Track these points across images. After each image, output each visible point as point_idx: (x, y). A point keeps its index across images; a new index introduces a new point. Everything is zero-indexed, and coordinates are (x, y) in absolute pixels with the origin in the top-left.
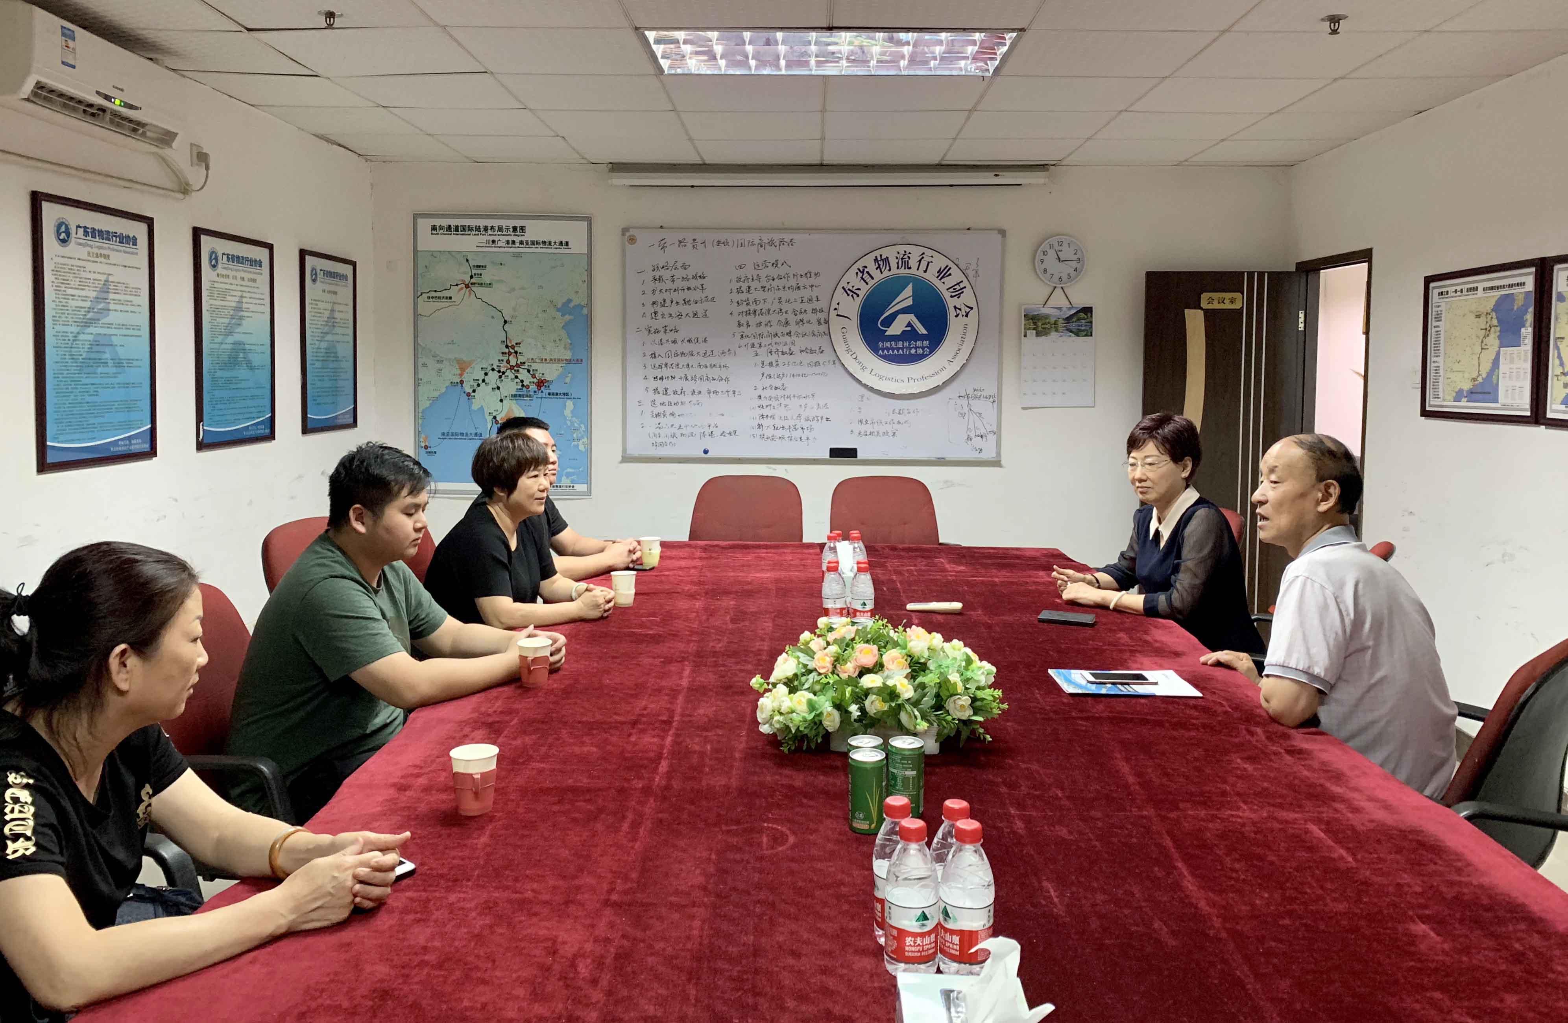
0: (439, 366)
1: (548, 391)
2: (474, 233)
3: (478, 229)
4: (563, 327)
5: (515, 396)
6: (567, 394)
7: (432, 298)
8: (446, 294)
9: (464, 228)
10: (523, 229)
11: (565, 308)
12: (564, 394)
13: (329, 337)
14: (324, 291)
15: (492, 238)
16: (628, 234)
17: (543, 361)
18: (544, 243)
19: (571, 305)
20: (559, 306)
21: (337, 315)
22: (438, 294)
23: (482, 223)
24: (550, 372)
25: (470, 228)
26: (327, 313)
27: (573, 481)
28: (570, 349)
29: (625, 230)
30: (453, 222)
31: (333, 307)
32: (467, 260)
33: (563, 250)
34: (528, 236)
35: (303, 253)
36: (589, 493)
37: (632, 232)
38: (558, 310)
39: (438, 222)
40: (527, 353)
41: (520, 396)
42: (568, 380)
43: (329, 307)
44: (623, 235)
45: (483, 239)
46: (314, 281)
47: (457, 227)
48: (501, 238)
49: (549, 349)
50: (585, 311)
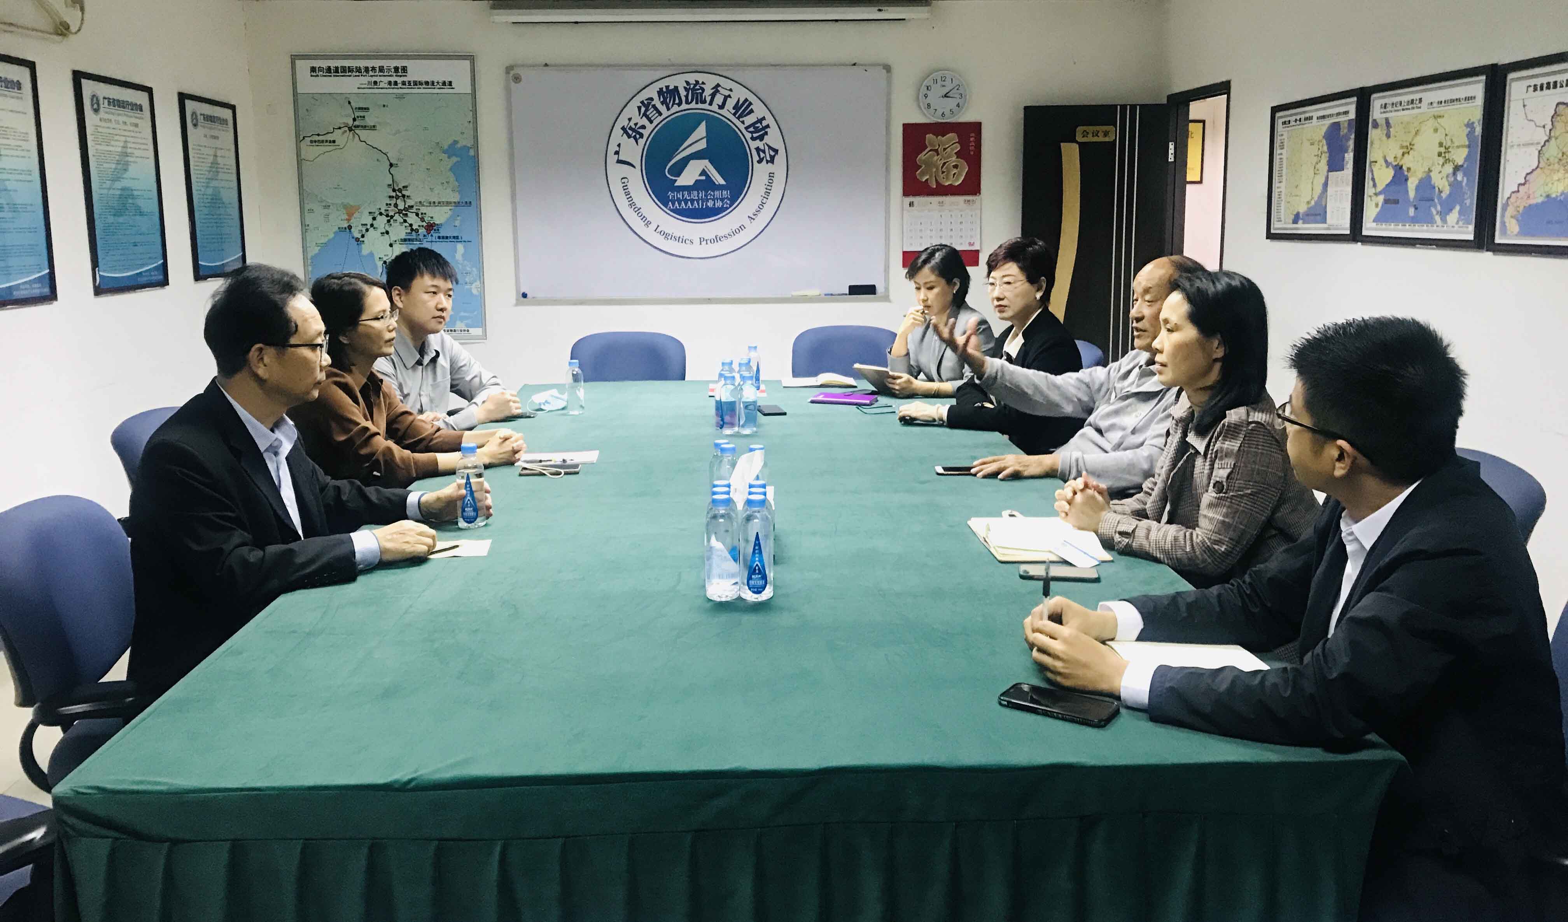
0: (326, 211)
1: (437, 235)
2: (354, 74)
3: (359, 70)
4: (451, 169)
5: (405, 240)
6: (457, 237)
7: (315, 142)
8: (330, 137)
9: (344, 69)
10: (404, 69)
11: (452, 150)
12: (454, 237)
13: (214, 183)
14: (206, 136)
15: (374, 79)
16: (512, 73)
17: (432, 204)
18: (427, 83)
19: (459, 146)
20: (446, 147)
21: (219, 160)
22: (321, 138)
23: (362, 64)
24: (439, 215)
25: (350, 70)
26: (211, 159)
27: (467, 326)
28: (459, 192)
29: (509, 69)
30: (333, 64)
31: (216, 152)
32: (349, 103)
33: (446, 91)
34: (411, 77)
35: (183, 97)
36: (485, 336)
37: (516, 71)
38: (444, 152)
39: (317, 64)
40: (415, 195)
41: (409, 240)
42: (457, 223)
43: (212, 152)
44: (508, 72)
45: (364, 80)
46: (195, 125)
47: (337, 68)
48: (382, 79)
49: (436, 192)
50: (472, 153)
